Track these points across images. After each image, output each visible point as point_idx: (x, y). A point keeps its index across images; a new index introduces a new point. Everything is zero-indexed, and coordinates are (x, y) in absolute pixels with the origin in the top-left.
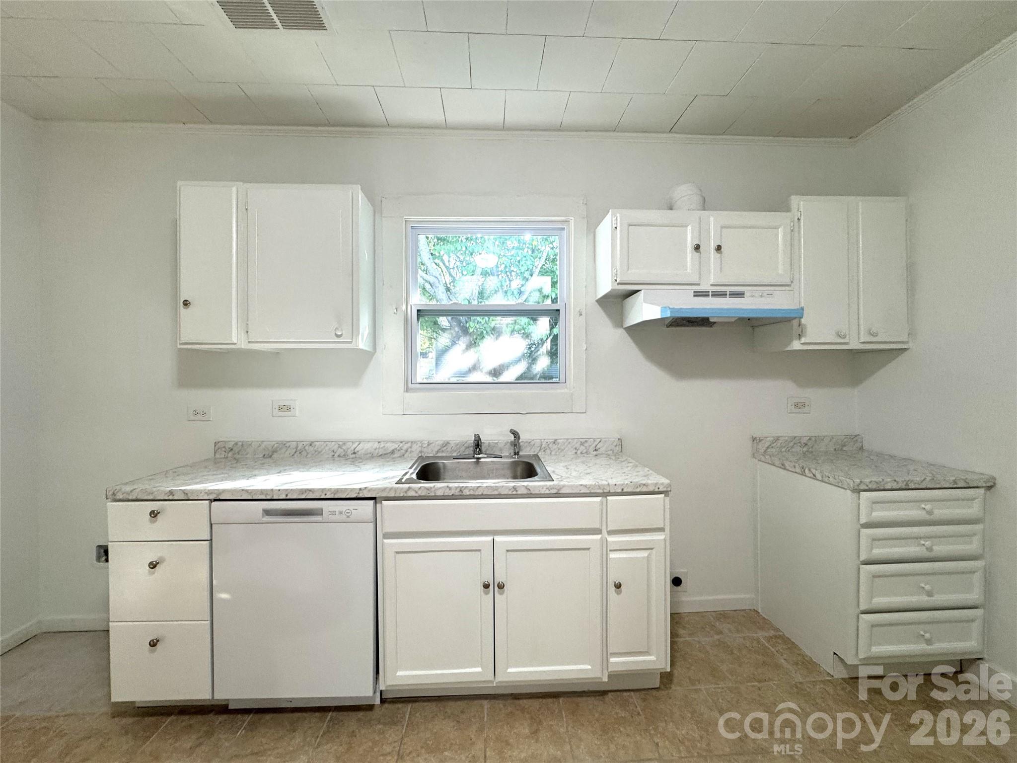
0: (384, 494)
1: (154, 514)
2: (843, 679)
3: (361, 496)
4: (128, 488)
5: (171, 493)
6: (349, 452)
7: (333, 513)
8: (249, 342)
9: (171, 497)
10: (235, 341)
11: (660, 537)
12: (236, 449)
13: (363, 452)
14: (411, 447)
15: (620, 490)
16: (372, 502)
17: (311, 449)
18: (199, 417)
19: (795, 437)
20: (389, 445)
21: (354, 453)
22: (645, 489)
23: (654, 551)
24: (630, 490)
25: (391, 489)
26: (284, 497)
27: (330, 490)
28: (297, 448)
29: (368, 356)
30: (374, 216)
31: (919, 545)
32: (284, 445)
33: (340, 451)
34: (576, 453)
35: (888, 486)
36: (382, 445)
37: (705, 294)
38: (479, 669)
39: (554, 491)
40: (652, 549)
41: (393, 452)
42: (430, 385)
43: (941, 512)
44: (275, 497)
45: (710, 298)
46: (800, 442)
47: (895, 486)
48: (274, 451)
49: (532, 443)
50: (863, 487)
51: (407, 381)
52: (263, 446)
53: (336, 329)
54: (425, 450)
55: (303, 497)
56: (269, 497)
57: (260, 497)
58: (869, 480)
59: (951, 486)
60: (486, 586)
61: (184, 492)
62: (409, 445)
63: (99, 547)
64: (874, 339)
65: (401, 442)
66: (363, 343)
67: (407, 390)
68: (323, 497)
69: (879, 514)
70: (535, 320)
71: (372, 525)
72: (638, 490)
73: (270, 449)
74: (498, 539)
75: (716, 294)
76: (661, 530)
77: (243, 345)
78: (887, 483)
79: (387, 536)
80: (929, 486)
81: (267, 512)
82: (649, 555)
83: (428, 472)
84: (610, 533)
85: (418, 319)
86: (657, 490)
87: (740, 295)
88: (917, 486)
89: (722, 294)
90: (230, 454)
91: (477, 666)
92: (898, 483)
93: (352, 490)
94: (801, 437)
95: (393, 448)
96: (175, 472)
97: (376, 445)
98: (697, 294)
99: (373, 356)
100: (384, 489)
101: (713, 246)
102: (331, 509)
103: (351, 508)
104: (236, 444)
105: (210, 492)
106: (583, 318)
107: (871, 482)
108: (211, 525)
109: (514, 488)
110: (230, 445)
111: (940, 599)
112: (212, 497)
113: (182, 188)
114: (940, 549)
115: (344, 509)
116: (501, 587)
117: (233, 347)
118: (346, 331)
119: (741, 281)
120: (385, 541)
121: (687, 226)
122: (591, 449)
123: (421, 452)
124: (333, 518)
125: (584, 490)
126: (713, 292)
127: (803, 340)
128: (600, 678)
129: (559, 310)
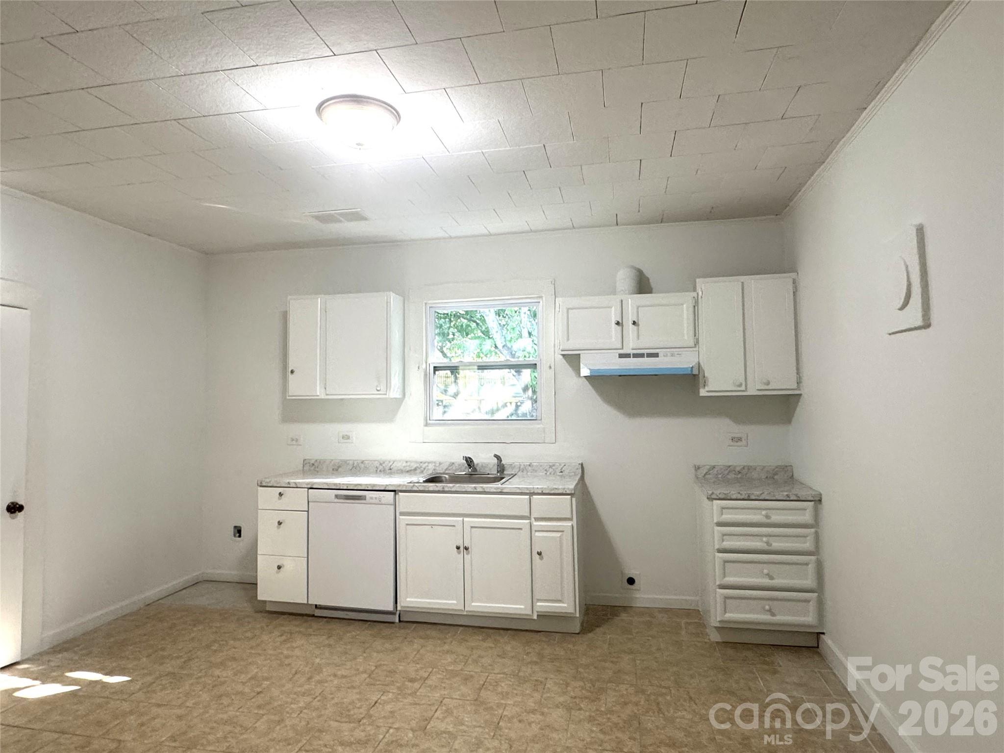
0: (400, 489)
1: (281, 494)
2: (717, 643)
3: (387, 489)
4: (268, 480)
5: (289, 483)
6: (387, 468)
7: (371, 498)
8: (327, 395)
9: (289, 486)
10: (318, 394)
11: (569, 524)
12: (316, 464)
13: (396, 468)
14: (428, 466)
15: (540, 492)
16: (393, 493)
17: (363, 466)
18: (294, 442)
19: (730, 466)
20: (412, 464)
21: (390, 469)
22: (557, 492)
23: (564, 533)
24: (547, 492)
25: (404, 485)
26: (345, 488)
27: (370, 485)
28: (353, 464)
29: (399, 402)
30: (404, 303)
31: (762, 541)
32: (345, 462)
33: (381, 468)
34: (546, 474)
35: (734, 497)
36: (408, 464)
37: (627, 356)
38: (455, 602)
39: (499, 490)
40: (563, 531)
41: (415, 469)
42: (442, 422)
43: (776, 518)
44: (341, 488)
45: (632, 358)
46: (734, 471)
47: (739, 497)
48: (339, 467)
49: (513, 465)
50: (714, 496)
51: (426, 417)
52: (333, 462)
53: (377, 386)
54: (437, 468)
55: (356, 488)
56: (338, 488)
57: (333, 488)
58: (719, 492)
59: (785, 499)
60: (458, 548)
61: (295, 483)
62: (427, 464)
63: (235, 527)
64: (767, 387)
65: (421, 463)
66: (395, 393)
67: (426, 425)
68: (367, 489)
69: (728, 517)
70: (519, 372)
71: (392, 507)
72: (552, 492)
73: (337, 464)
74: (466, 519)
75: (636, 356)
76: (571, 519)
77: (323, 396)
78: (733, 494)
79: (402, 514)
80: (767, 498)
81: (337, 496)
82: (562, 535)
83: (432, 480)
84: (537, 519)
85: (434, 373)
86: (564, 492)
87: (656, 355)
88: (757, 498)
89: (641, 356)
90: (312, 468)
91: (454, 600)
92: (741, 494)
93: (382, 485)
94: (735, 467)
95: (415, 466)
96: (286, 474)
97: (404, 464)
98: (621, 356)
99: (402, 401)
100: (400, 485)
101: (631, 322)
102: (370, 496)
103: (381, 496)
104: (316, 461)
105: (308, 484)
106: (552, 372)
107: (720, 494)
108: (308, 502)
109: (475, 488)
110: (312, 462)
111: (778, 582)
112: (309, 486)
113: (291, 302)
114: (777, 545)
115: (377, 496)
116: (466, 549)
117: (317, 397)
118: (382, 387)
119: (658, 346)
120: (401, 517)
121: (612, 308)
122: (558, 471)
123: (434, 470)
124: (371, 501)
125: (518, 491)
126: (633, 354)
127: (707, 389)
128: (530, 615)
129: (536, 364)
